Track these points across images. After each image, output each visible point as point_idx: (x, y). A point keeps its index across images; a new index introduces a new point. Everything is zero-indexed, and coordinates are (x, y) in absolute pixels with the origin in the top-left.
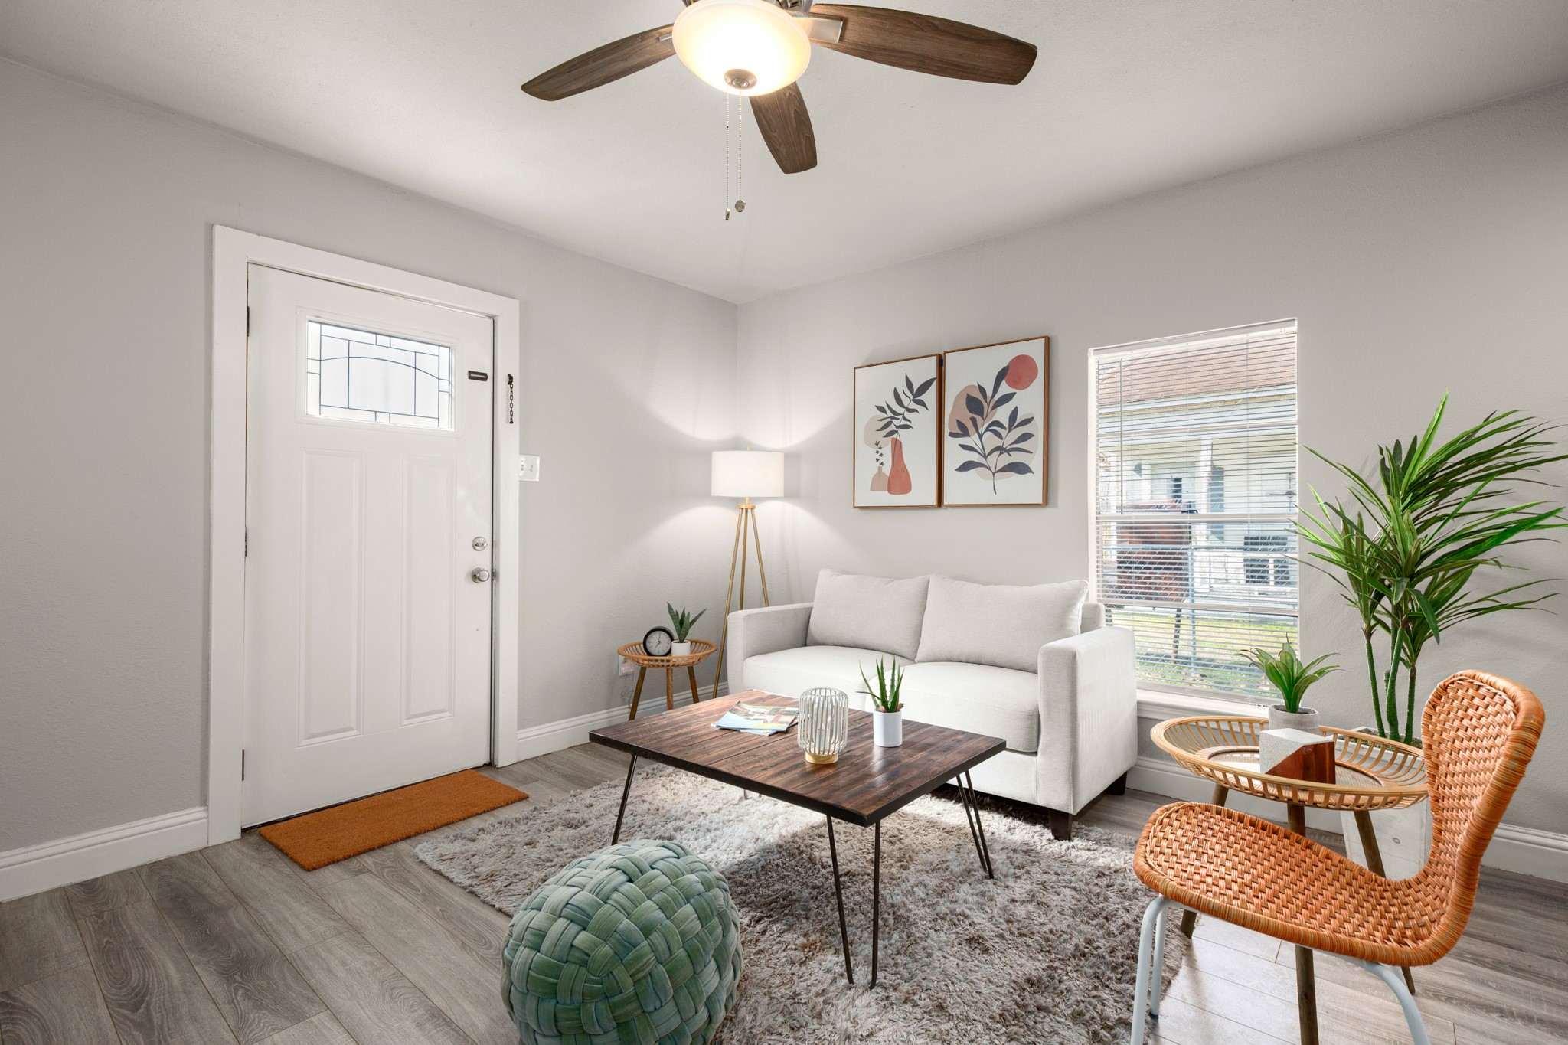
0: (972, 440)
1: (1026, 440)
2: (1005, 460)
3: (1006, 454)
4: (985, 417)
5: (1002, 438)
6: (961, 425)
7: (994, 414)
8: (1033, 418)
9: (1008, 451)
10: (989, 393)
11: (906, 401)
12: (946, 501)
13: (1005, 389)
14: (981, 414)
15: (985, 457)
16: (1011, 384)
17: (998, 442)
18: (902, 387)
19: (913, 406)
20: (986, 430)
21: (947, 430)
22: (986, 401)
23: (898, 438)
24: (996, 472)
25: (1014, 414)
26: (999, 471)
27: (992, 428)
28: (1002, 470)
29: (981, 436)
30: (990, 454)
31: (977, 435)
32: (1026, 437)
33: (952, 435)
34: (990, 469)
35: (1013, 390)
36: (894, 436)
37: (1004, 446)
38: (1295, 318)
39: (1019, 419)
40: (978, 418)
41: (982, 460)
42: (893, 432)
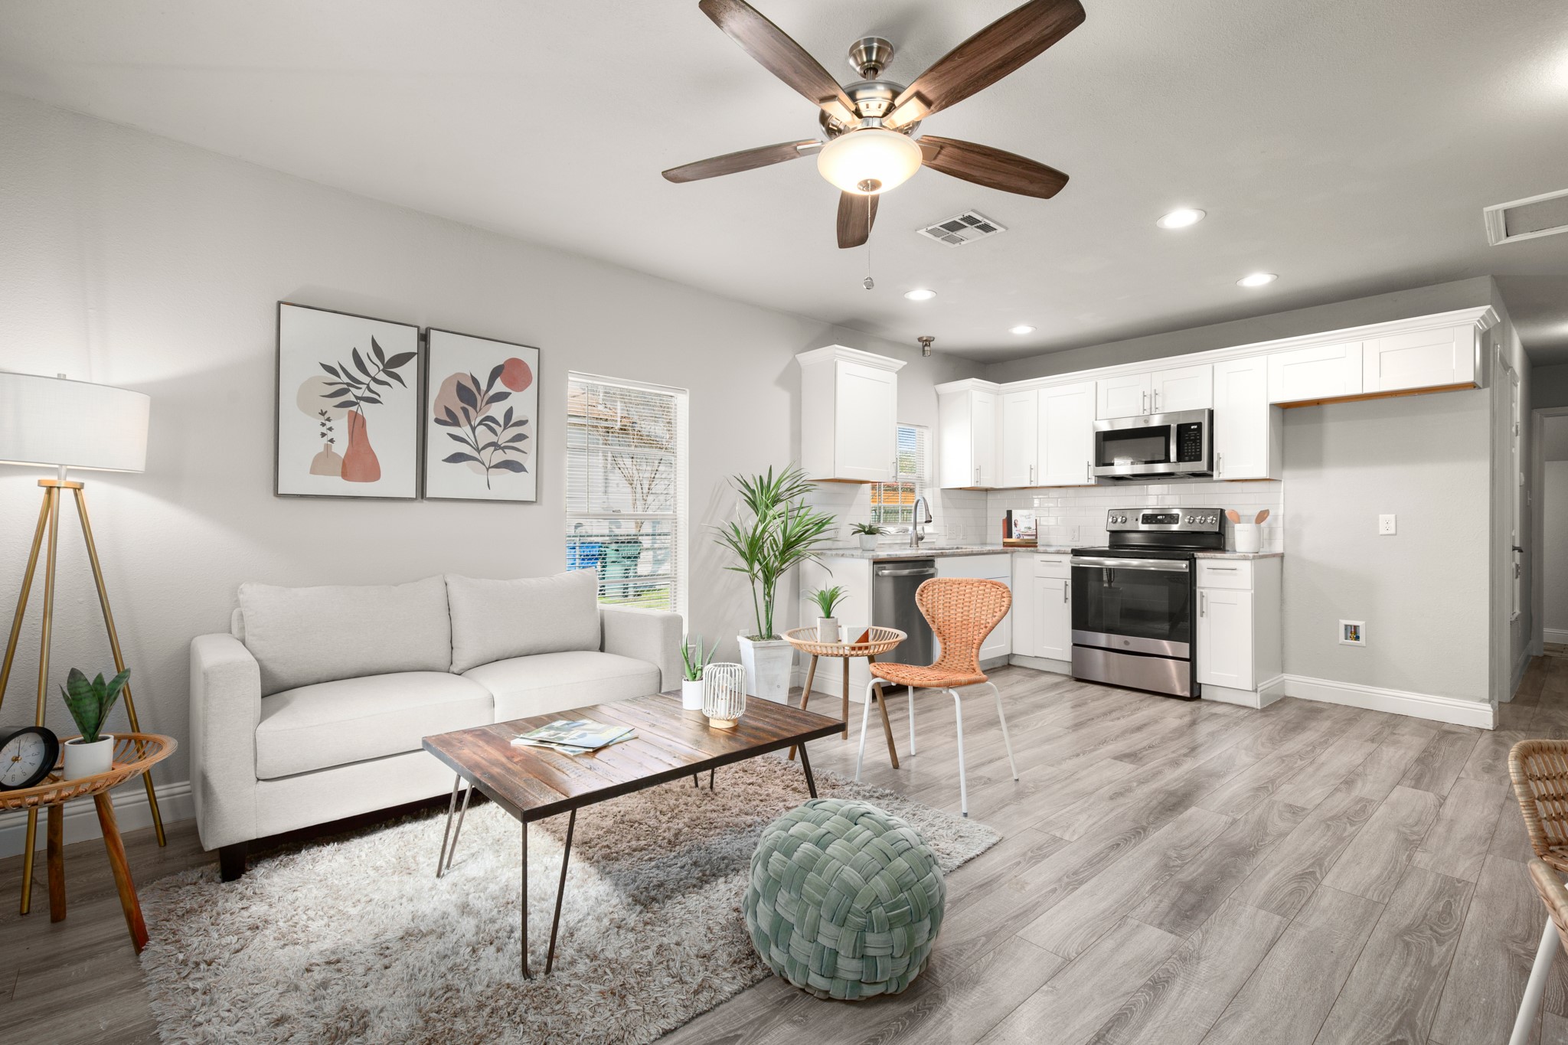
0: (464, 431)
1: (521, 441)
2: (499, 456)
3: (501, 450)
4: (478, 409)
5: (496, 435)
6: (449, 412)
7: (488, 409)
8: (527, 421)
9: (503, 448)
10: (484, 387)
11: (372, 370)
12: (429, 494)
13: (499, 386)
14: (474, 406)
15: (479, 451)
16: (507, 383)
17: (493, 438)
18: (366, 351)
19: (382, 377)
20: (480, 424)
21: (431, 416)
22: (480, 395)
23: (359, 412)
24: (490, 467)
25: (509, 414)
26: (493, 467)
27: (486, 422)
28: (497, 466)
29: (473, 429)
30: (484, 448)
31: (468, 427)
32: (520, 437)
33: (437, 421)
34: (483, 464)
35: (508, 390)
36: (354, 409)
37: (499, 443)
38: (688, 390)
39: (514, 419)
40: (470, 409)
41: (475, 454)
42: (352, 404)
